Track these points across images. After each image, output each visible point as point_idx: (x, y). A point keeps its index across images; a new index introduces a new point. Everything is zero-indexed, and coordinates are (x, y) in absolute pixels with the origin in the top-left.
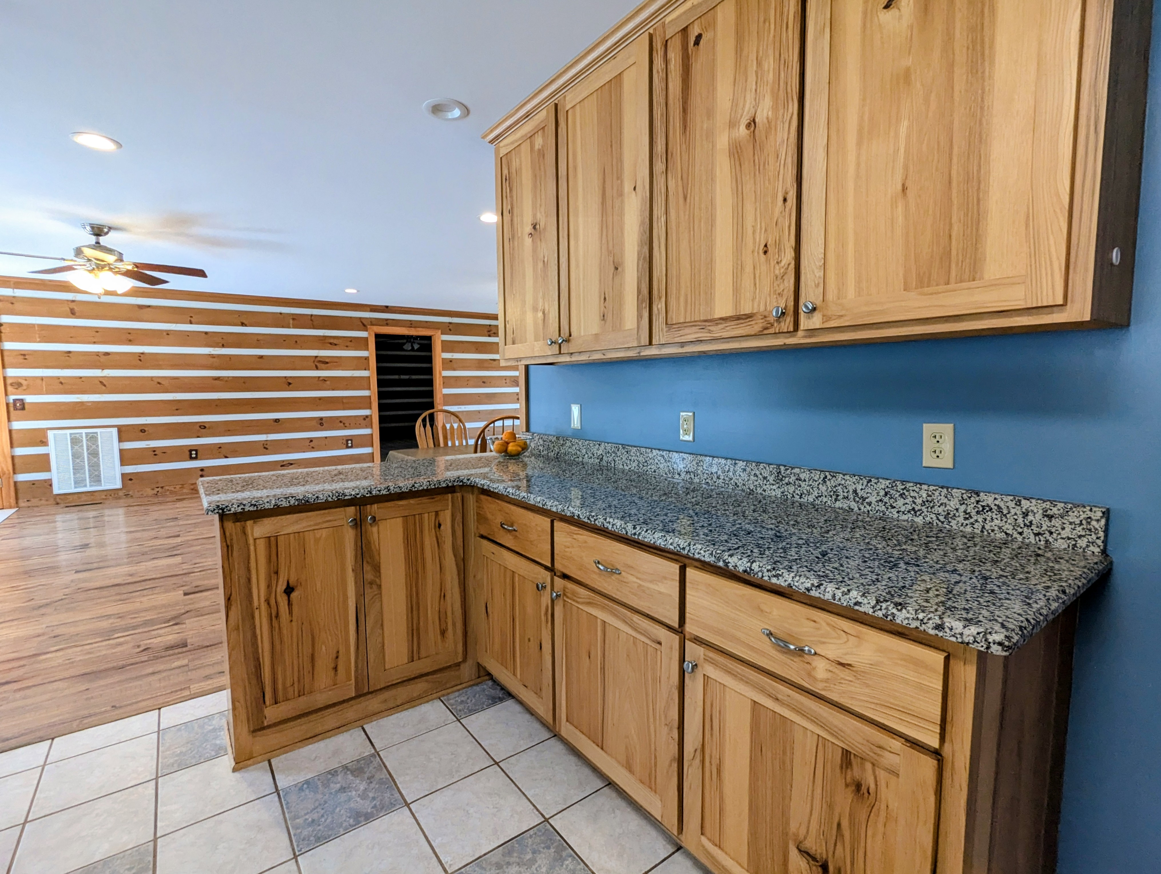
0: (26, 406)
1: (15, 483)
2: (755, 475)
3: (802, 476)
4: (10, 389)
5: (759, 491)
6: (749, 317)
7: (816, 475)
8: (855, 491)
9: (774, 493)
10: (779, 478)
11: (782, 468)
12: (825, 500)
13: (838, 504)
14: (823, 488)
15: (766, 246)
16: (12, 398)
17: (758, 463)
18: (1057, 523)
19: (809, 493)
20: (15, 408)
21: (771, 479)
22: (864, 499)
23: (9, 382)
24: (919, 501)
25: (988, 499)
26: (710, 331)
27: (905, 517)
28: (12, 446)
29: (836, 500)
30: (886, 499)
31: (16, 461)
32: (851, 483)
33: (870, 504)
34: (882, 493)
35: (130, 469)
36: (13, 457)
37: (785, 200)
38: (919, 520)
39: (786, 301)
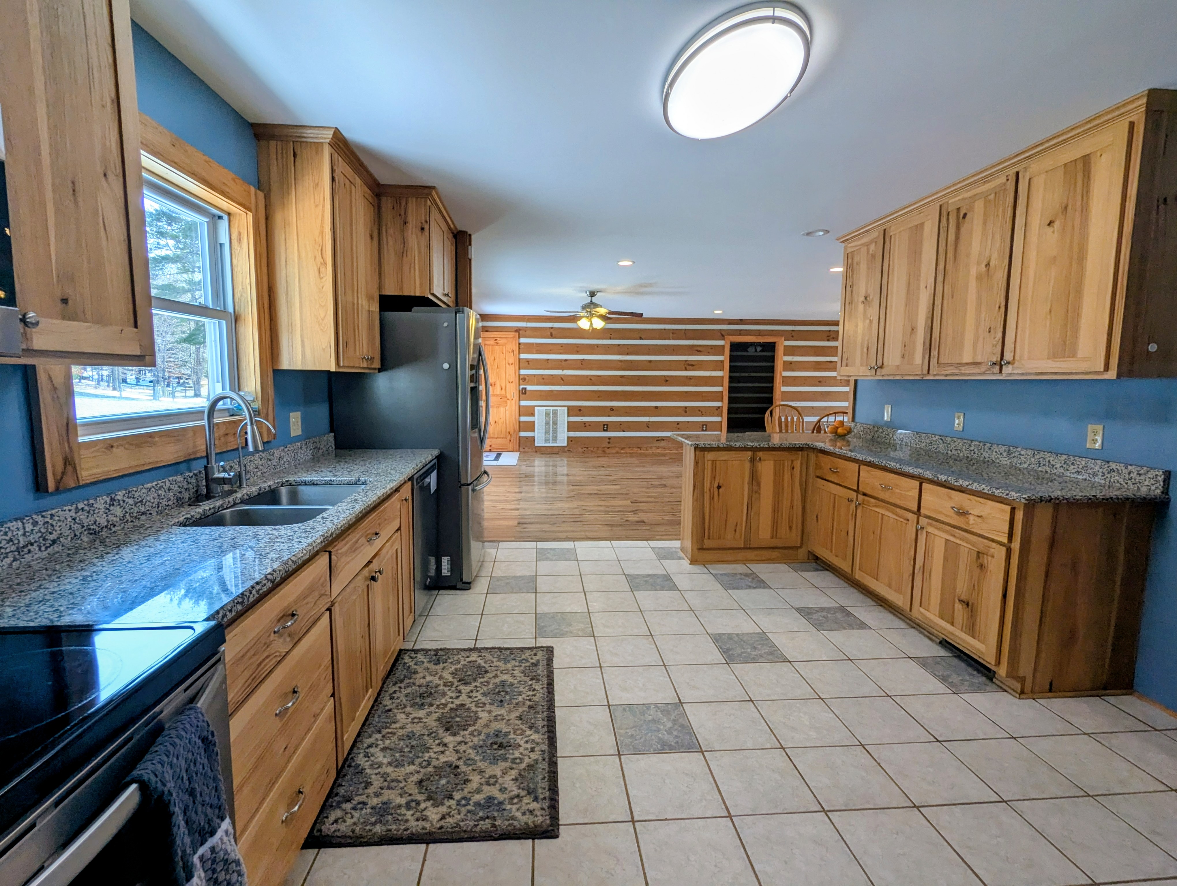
0: (527, 392)
1: (519, 437)
2: (996, 452)
3: (1022, 453)
4: (521, 381)
5: (998, 461)
6: (979, 364)
7: (1030, 452)
8: (1049, 461)
9: (1006, 463)
10: (1009, 453)
11: (1011, 448)
12: (1033, 466)
13: (1040, 469)
14: (1033, 459)
15: (990, 328)
16: (522, 387)
17: (998, 445)
18: (1142, 477)
19: (1025, 462)
20: (523, 393)
21: (1005, 454)
22: (1053, 466)
23: (521, 377)
24: (1081, 467)
25: (1113, 466)
26: (960, 370)
27: (1073, 476)
28: (519, 416)
29: (1039, 466)
30: (1065, 466)
31: (521, 424)
32: (1047, 456)
33: (1056, 468)
34: (1063, 462)
35: (572, 434)
36: (519, 422)
37: (999, 307)
38: (1080, 477)
39: (996, 358)
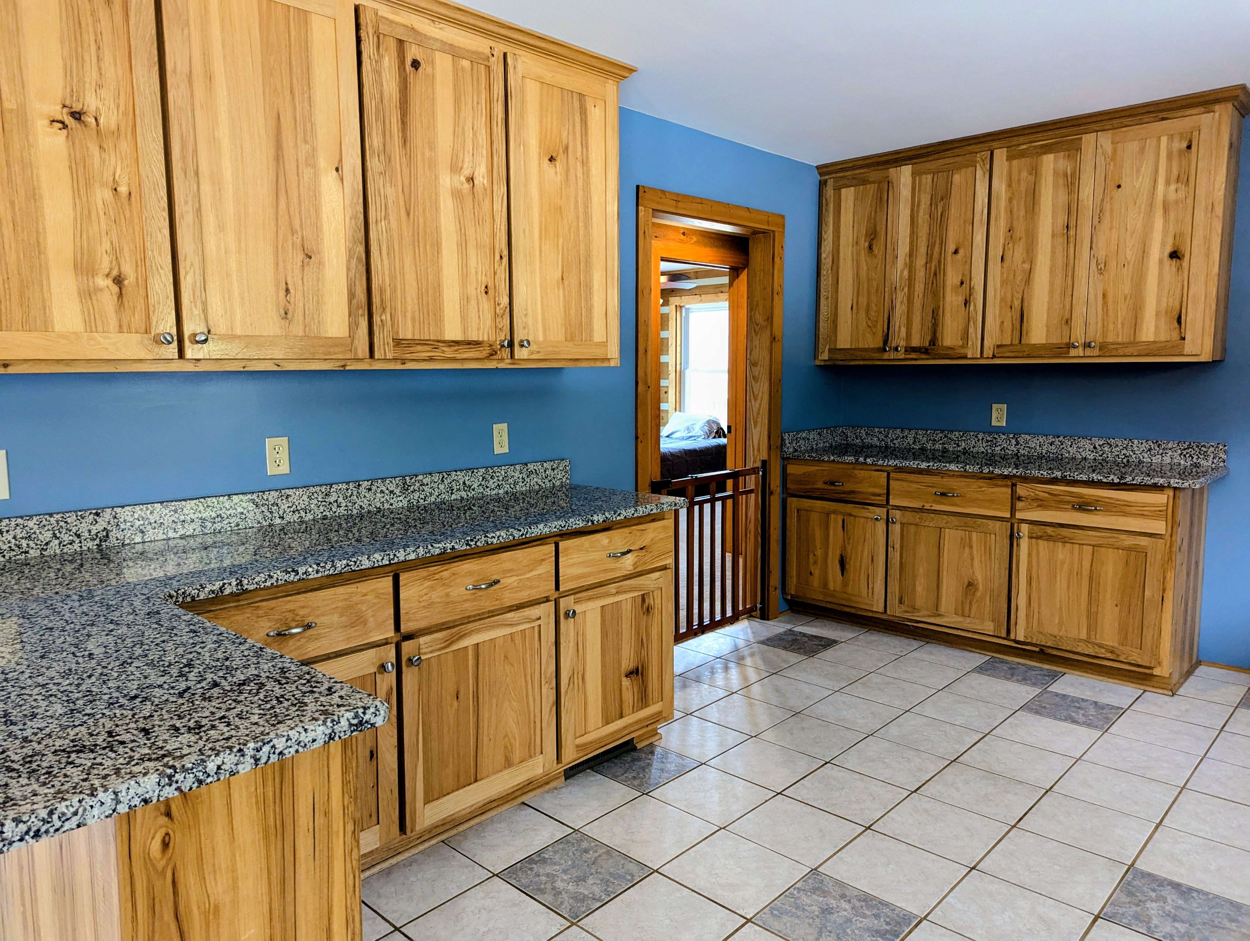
6: (477, 343)
15: (486, 287)
19: (431, 494)
21: (397, 491)
22: (470, 487)
29: (452, 494)
32: (461, 477)
33: (474, 490)
39: (504, 335)
